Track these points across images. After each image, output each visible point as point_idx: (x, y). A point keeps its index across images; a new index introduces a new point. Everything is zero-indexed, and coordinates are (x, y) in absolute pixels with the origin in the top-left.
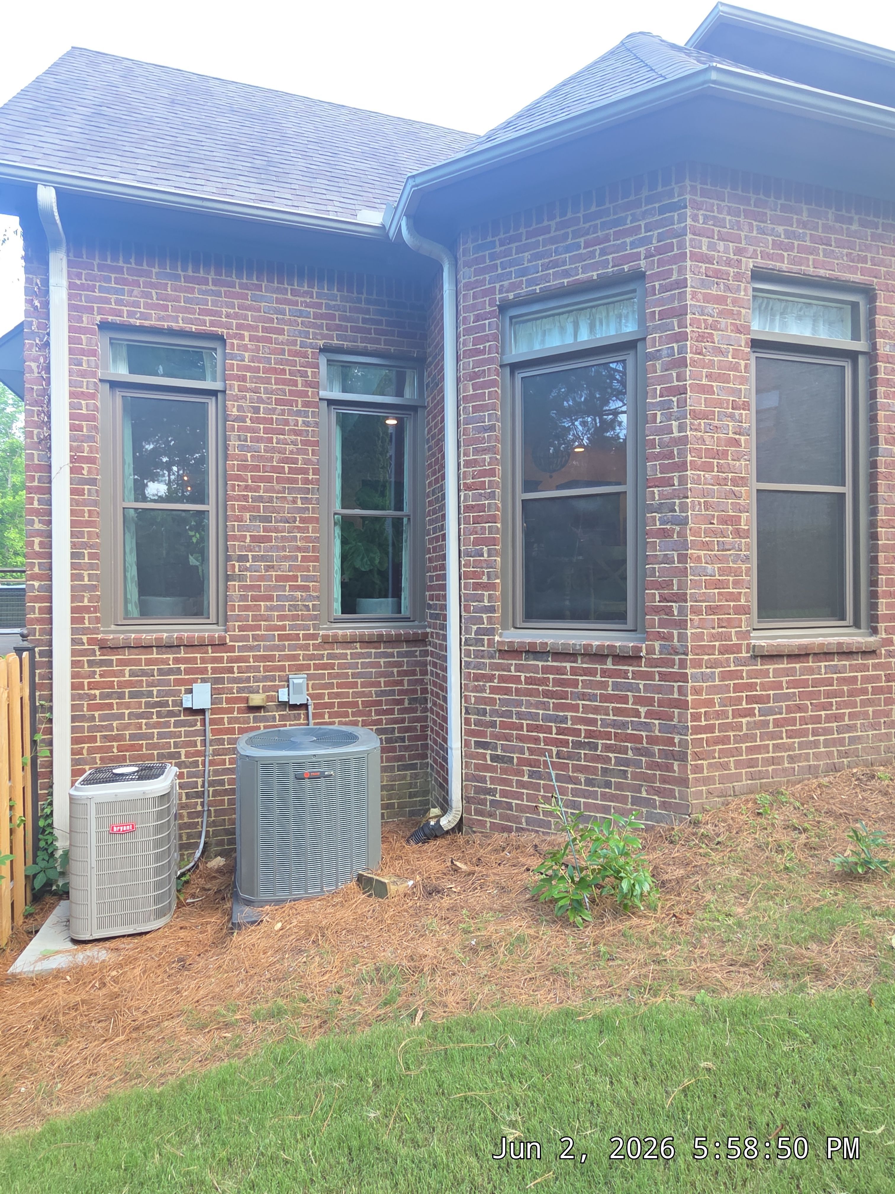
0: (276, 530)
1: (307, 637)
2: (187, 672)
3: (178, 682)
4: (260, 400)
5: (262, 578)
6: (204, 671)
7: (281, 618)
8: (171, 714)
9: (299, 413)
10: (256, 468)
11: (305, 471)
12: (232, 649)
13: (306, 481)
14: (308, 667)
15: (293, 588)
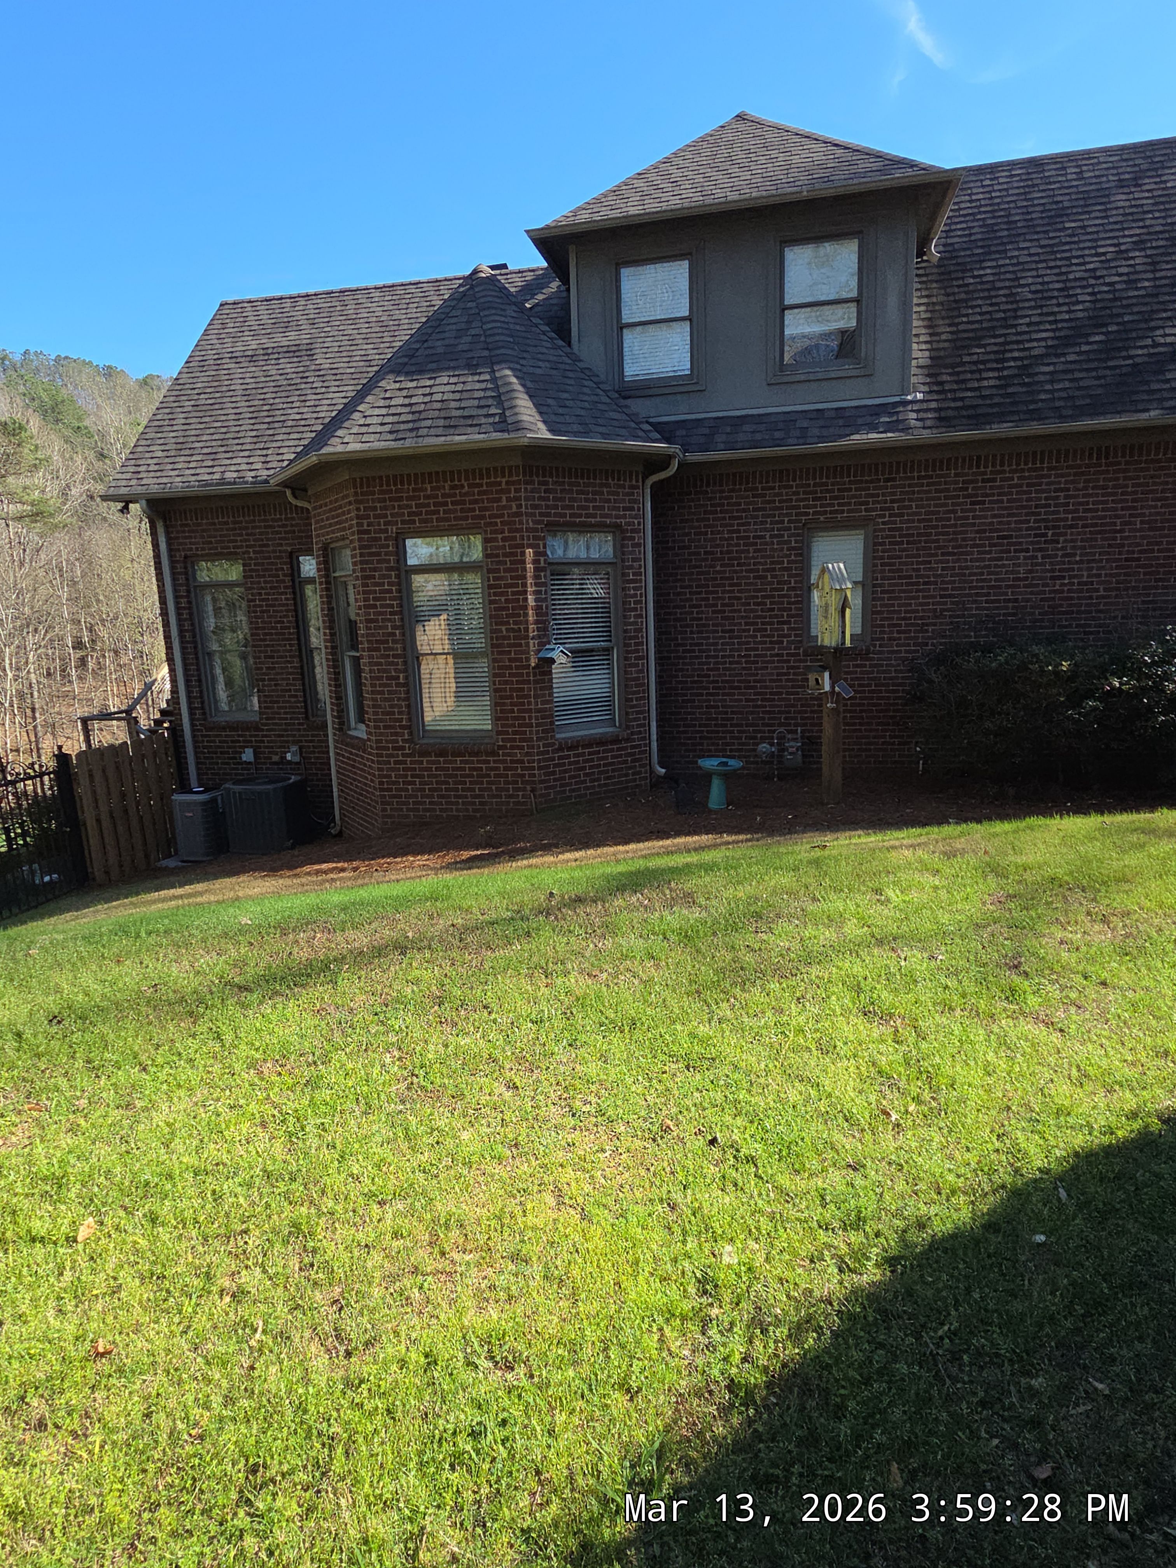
0: (277, 663)
1: (299, 724)
2: (244, 741)
3: (240, 747)
4: (262, 588)
5: (273, 691)
6: (251, 741)
7: (286, 713)
8: (239, 763)
9: (282, 594)
10: (264, 628)
11: (289, 628)
12: (263, 730)
13: (290, 634)
14: (301, 741)
15: (290, 696)
